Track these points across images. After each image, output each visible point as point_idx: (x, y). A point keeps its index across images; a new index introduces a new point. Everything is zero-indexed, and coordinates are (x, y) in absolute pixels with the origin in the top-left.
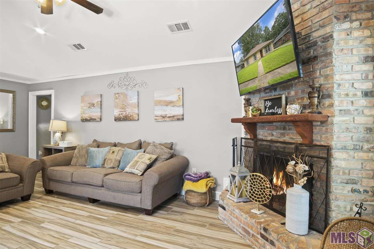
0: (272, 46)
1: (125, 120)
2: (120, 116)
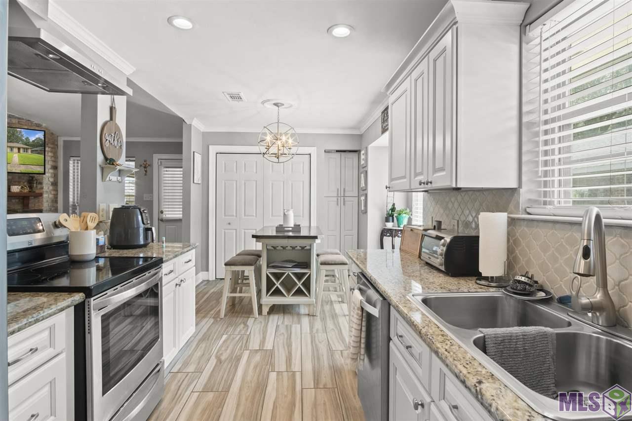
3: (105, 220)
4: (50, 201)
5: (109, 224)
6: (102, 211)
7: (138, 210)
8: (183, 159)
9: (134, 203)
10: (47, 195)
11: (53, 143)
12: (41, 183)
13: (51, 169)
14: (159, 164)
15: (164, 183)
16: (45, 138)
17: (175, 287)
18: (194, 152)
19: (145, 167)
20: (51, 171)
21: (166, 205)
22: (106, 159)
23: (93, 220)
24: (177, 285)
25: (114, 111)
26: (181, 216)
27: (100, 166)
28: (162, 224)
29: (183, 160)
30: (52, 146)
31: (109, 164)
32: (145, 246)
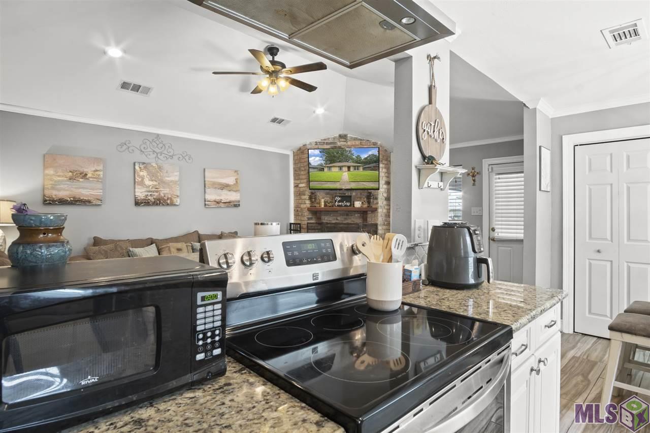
0: (361, 168)
1: (157, 204)
2: (147, 199)
3: (422, 241)
4: (383, 215)
5: (427, 248)
6: (419, 230)
7: (466, 230)
8: (524, 161)
9: (461, 218)
10: (381, 210)
11: (387, 160)
12: (376, 199)
13: (385, 184)
14: (490, 170)
15: (496, 194)
16: (379, 153)
17: (529, 376)
18: (540, 147)
19: (473, 176)
20: (385, 186)
21: (499, 221)
22: (424, 157)
23: (399, 245)
24: (532, 370)
25: (433, 90)
26: (521, 236)
27: (416, 167)
28: (494, 245)
29: (524, 163)
30: (386, 162)
31: (428, 163)
32: (476, 286)
